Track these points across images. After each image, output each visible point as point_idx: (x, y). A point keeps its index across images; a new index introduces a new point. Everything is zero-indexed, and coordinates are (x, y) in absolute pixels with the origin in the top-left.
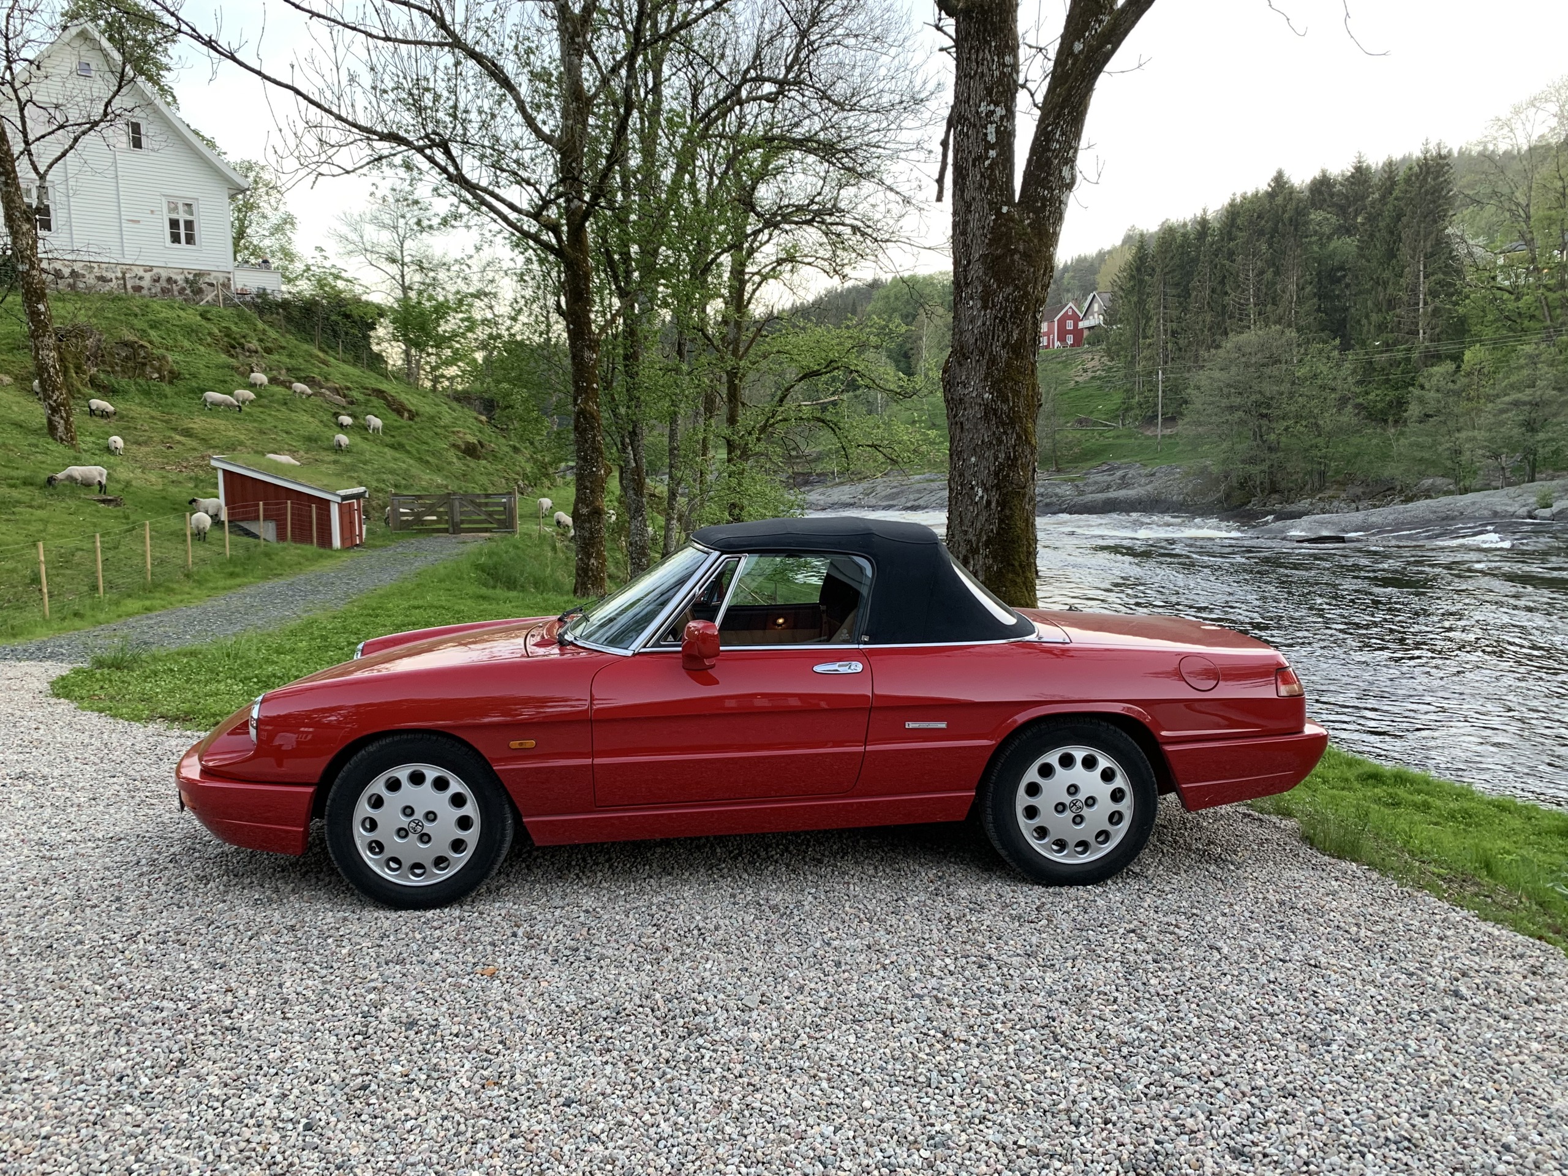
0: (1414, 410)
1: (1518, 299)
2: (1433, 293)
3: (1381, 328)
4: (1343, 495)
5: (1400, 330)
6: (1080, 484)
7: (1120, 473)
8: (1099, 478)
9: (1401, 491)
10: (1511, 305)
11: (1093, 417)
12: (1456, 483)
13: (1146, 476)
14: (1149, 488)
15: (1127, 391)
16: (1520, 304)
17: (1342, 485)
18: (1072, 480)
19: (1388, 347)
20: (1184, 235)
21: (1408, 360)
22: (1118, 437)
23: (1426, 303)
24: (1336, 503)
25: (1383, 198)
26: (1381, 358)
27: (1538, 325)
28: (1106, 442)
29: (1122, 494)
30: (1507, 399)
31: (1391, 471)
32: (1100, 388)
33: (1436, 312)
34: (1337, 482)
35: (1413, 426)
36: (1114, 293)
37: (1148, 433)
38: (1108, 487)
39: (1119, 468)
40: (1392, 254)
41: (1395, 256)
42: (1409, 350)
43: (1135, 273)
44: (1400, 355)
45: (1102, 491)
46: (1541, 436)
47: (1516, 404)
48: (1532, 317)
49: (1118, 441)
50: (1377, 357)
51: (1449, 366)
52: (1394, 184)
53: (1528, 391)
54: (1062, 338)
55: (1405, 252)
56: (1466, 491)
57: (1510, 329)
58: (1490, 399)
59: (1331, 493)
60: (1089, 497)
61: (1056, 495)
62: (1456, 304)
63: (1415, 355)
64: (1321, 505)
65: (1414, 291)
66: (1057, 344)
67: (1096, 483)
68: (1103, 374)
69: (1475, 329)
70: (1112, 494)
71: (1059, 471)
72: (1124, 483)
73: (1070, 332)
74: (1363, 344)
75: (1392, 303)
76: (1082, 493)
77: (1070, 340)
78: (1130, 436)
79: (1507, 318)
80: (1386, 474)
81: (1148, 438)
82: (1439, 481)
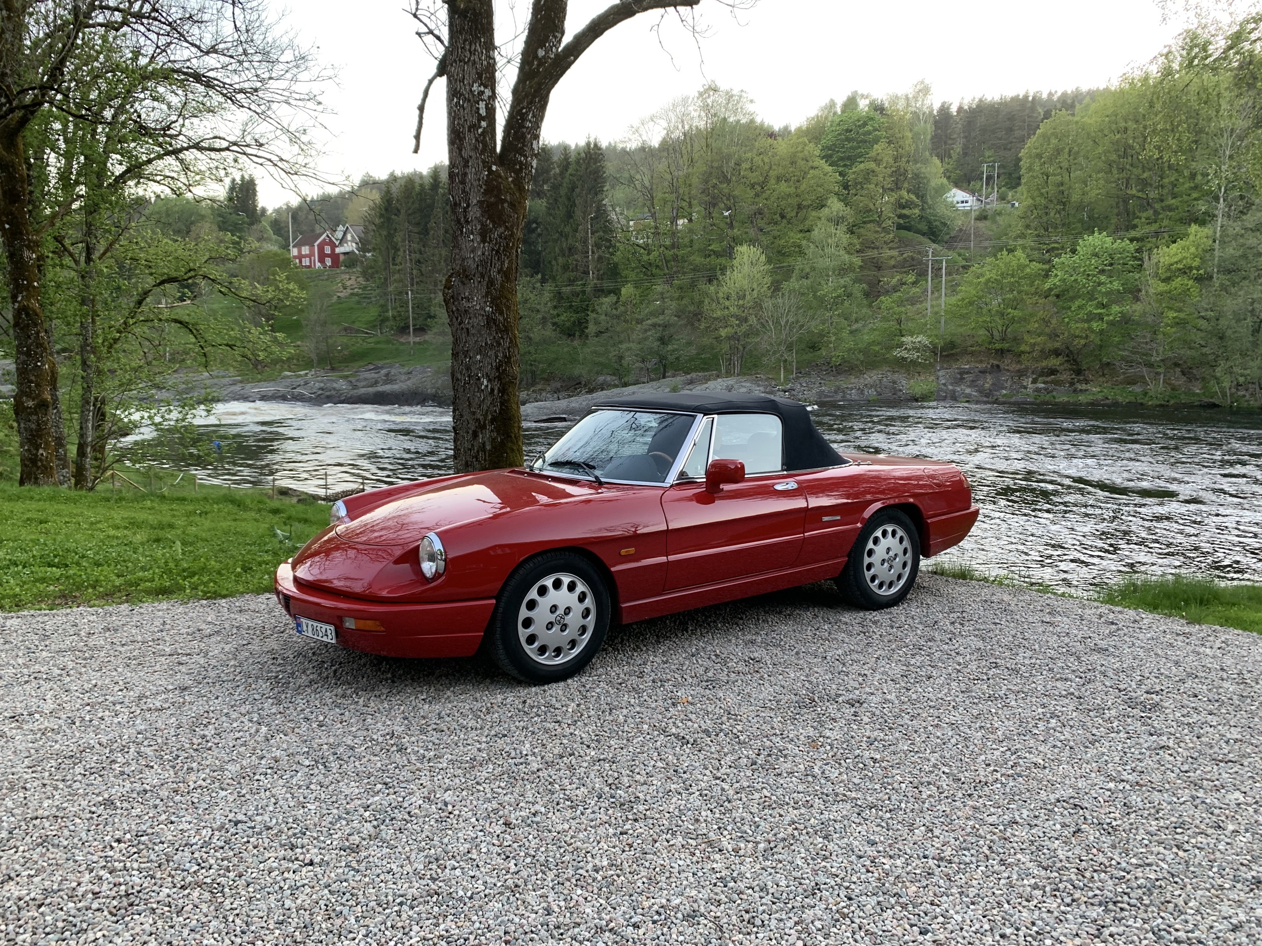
0: (592, 329)
1: (649, 254)
2: (597, 246)
3: (566, 268)
4: (548, 388)
5: (577, 270)
6: (353, 380)
7: (383, 372)
8: (367, 375)
9: (585, 385)
10: (645, 258)
11: (356, 326)
12: (620, 379)
13: (406, 374)
14: (409, 383)
15: (382, 306)
16: (651, 257)
17: (547, 380)
18: (346, 377)
19: (571, 282)
20: (421, 185)
21: (584, 292)
22: (378, 343)
23: (593, 252)
24: (544, 394)
25: (562, 173)
26: (566, 290)
27: (662, 273)
28: (370, 346)
29: (387, 388)
30: (649, 322)
31: (578, 371)
32: (359, 303)
33: (600, 258)
34: (543, 379)
35: (592, 341)
36: (366, 227)
37: (402, 340)
38: (376, 383)
39: (382, 368)
40: (569, 215)
41: (571, 217)
42: (584, 285)
43: (383, 212)
44: (579, 289)
45: (371, 386)
46: (670, 347)
47: (654, 325)
48: (657, 266)
49: (379, 346)
50: (564, 289)
51: (612, 298)
52: (569, 164)
53: (661, 317)
54: (322, 260)
55: (578, 213)
56: (626, 385)
57: (645, 274)
58: (639, 322)
59: (539, 387)
60: (363, 391)
61: (334, 389)
62: (612, 254)
63: (588, 289)
64: (534, 395)
65: (585, 242)
66: (318, 264)
67: (366, 379)
68: (360, 291)
69: (624, 273)
70: (380, 388)
71: (333, 369)
72: (388, 379)
73: (328, 256)
74: (554, 279)
75: (571, 250)
76: (355, 387)
77: (328, 261)
78: (388, 342)
79: (643, 266)
80: (576, 372)
81: (403, 344)
82: (609, 378)
